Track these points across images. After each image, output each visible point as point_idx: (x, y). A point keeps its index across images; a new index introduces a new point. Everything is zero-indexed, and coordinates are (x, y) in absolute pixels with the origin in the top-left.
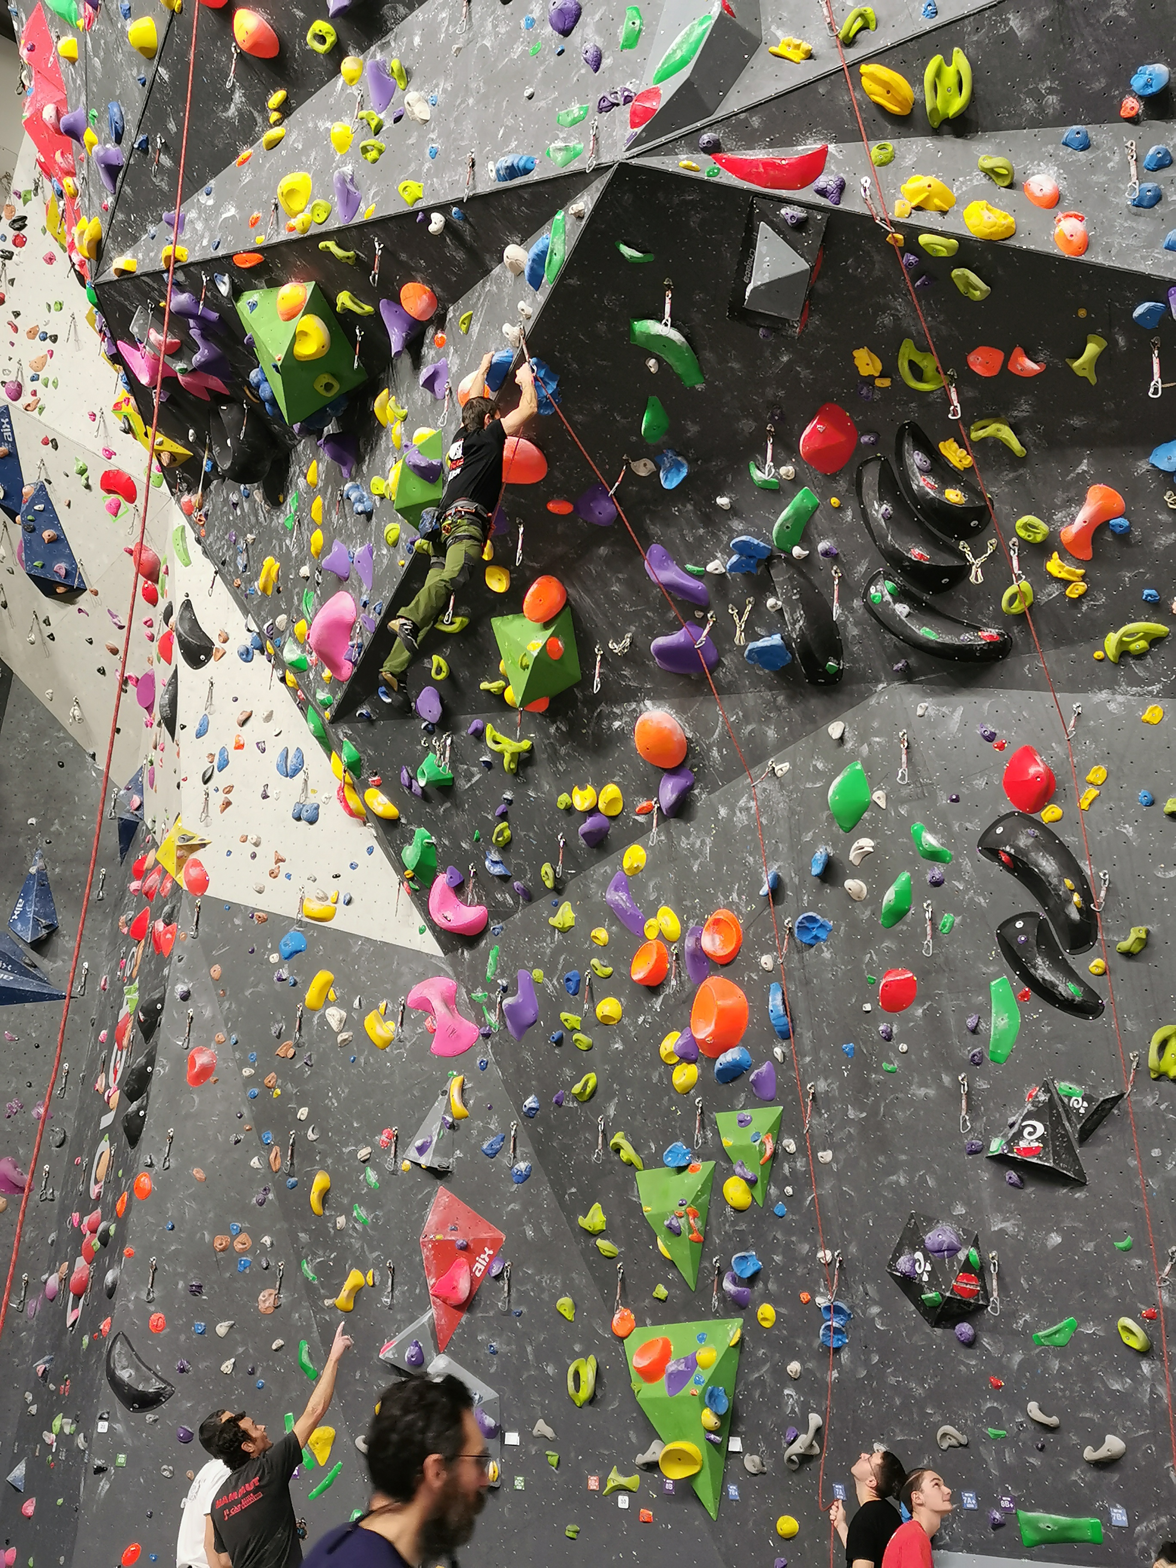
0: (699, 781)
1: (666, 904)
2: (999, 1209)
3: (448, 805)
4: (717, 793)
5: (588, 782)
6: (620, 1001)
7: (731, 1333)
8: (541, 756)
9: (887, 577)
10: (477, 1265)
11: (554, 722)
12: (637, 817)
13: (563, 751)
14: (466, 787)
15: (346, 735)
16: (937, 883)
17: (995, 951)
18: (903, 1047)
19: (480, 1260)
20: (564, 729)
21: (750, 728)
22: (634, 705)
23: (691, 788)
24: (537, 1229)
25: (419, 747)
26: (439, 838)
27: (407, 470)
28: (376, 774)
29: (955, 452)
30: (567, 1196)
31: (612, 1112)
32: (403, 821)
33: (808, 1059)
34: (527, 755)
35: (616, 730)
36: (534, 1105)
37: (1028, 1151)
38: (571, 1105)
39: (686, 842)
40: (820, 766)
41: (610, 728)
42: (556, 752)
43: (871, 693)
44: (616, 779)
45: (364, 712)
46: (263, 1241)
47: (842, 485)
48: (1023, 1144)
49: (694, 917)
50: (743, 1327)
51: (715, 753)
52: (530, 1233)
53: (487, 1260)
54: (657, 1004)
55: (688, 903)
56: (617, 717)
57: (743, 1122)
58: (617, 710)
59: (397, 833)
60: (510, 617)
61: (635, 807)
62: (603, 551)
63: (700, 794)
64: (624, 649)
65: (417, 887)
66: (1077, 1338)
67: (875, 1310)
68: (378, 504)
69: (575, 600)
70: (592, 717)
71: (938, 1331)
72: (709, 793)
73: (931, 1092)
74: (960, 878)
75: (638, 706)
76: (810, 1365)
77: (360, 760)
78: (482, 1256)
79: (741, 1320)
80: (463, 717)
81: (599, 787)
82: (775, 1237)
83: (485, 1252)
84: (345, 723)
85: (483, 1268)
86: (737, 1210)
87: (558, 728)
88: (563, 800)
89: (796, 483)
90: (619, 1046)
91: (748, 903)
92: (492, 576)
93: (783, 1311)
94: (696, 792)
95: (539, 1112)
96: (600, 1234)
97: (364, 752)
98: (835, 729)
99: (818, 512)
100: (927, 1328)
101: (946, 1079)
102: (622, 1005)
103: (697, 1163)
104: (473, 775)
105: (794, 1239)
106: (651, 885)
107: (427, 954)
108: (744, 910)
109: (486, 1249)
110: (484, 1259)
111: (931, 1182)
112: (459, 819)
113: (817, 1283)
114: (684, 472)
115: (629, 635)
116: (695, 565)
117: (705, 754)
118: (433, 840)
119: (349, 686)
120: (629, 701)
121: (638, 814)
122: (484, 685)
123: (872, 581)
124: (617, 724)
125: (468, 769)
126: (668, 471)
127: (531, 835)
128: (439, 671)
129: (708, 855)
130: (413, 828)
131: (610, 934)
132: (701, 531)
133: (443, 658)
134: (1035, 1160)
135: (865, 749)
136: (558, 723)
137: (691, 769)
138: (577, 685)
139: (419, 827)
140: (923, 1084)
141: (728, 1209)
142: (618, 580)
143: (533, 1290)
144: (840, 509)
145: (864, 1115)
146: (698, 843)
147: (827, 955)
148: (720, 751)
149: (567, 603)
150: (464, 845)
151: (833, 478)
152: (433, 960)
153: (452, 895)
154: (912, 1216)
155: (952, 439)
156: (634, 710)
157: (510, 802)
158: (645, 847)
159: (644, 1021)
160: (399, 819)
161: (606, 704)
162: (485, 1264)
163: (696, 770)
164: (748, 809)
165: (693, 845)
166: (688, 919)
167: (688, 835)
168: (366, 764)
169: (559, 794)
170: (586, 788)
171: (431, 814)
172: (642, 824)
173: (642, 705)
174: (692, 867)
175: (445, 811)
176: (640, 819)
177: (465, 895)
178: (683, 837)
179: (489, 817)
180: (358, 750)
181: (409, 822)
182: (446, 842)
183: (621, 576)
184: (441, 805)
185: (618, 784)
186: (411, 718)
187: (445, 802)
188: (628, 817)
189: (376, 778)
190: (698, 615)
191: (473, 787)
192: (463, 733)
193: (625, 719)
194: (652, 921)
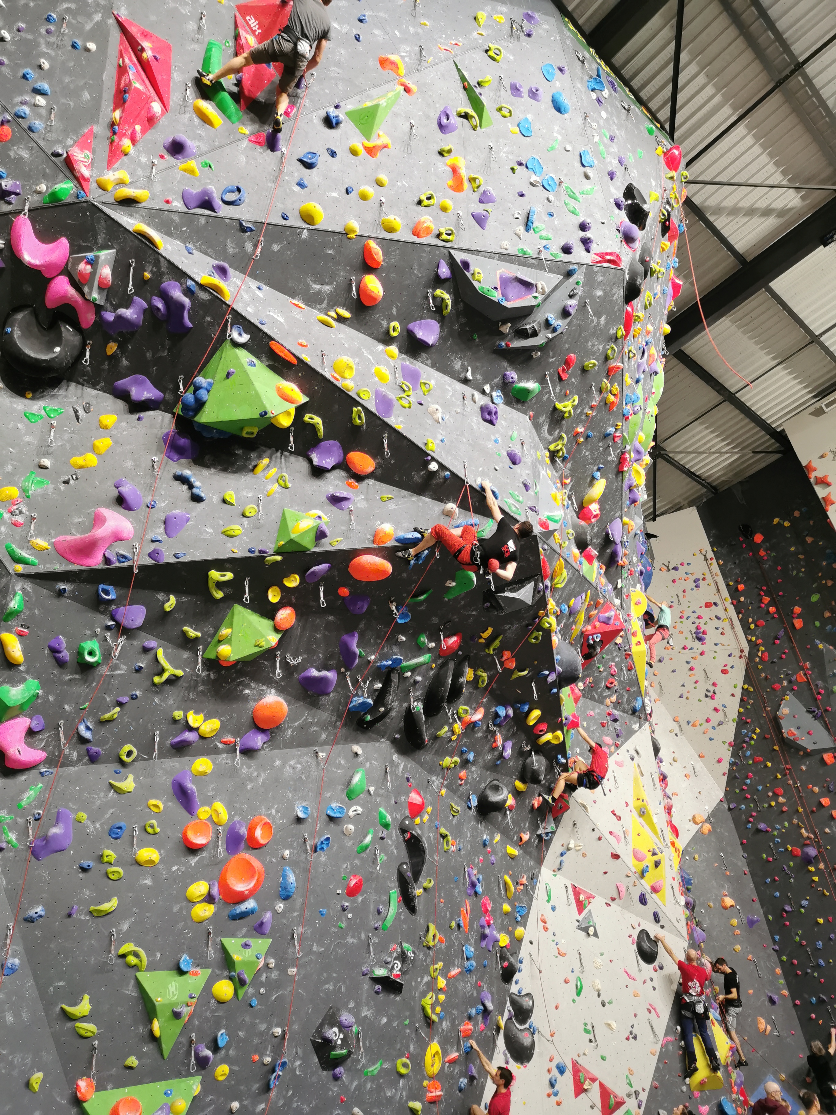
0: (270, 741)
1: (221, 801)
2: (368, 1005)
3: (77, 677)
4: (276, 751)
5: (203, 711)
6: (160, 852)
7: (195, 1087)
8: (183, 683)
9: (424, 702)
11: (208, 670)
12: (218, 744)
13: (201, 688)
14: (106, 673)
15: (23, 590)
16: (382, 838)
17: (395, 877)
18: (350, 916)
20: (212, 678)
21: (315, 729)
22: (264, 688)
23: (265, 743)
24: (17, 1015)
25: (89, 632)
26: (47, 694)
27: (315, 529)
28: (28, 628)
29: (471, 674)
30: (51, 989)
31: (125, 927)
32: (22, 668)
33: (296, 914)
34: (177, 679)
35: (245, 694)
36: (42, 913)
37: (397, 976)
38: (83, 917)
39: (246, 770)
40: (343, 762)
41: (241, 691)
42: (196, 686)
43: (378, 741)
44: (223, 719)
45: (65, 588)
47: (440, 661)
48: (395, 972)
49: (240, 815)
50: (202, 1083)
51: (289, 732)
52: (10, 1018)
54: (193, 861)
55: (237, 805)
56: (248, 686)
57: (246, 946)
58: (253, 685)
59: (7, 673)
60: (249, 611)
61: (222, 737)
62: (331, 618)
64: (296, 662)
67: (298, 1063)
68: (215, 501)
69: (293, 627)
71: (325, 1073)
72: (271, 749)
73: (355, 941)
74: (391, 839)
75: (267, 690)
76: (246, 1103)
77: (21, 612)
79: (200, 1078)
80: (147, 636)
81: (207, 718)
82: (243, 1020)
84: (31, 582)
86: (220, 1002)
87: (209, 675)
88: (178, 714)
89: (429, 650)
90: (148, 882)
91: (280, 818)
92: (273, 592)
93: (236, 1068)
94: (266, 747)
95: (42, 919)
96: (83, 1019)
97: (30, 609)
98: (357, 748)
99: (426, 666)
100: (320, 1071)
101: (363, 936)
102: (160, 855)
103: (199, 970)
104: (118, 669)
105: (257, 1021)
106: (212, 786)
108: (277, 821)
111: (343, 989)
112: (80, 689)
113: (266, 1049)
114: (407, 620)
115: (302, 659)
116: (364, 651)
117: (284, 731)
118: (41, 692)
120: (263, 684)
121: (221, 743)
122: (186, 628)
123: (419, 700)
124: (247, 691)
125: (118, 664)
126: (401, 614)
127: (134, 723)
129: (260, 783)
130: (27, 677)
131: (165, 807)
132: (380, 641)
133: (179, 601)
134: (399, 980)
135: (368, 764)
137: (273, 735)
139: (35, 678)
140: (353, 937)
141: (213, 1001)
142: (324, 634)
143: (5, 1068)
144: (432, 669)
145: (323, 949)
146: (255, 774)
147: (323, 859)
148: (293, 732)
149: (290, 629)
150: (66, 707)
151: (440, 658)
153: (23, 734)
154: (331, 1008)
156: (262, 690)
157: (134, 697)
158: (214, 763)
159: (178, 869)
160: (20, 665)
163: (275, 736)
164: (294, 768)
165: (251, 773)
166: (235, 815)
167: (249, 767)
168: (23, 617)
169: (178, 709)
170: (199, 714)
171: (55, 676)
172: (219, 748)
173: (269, 690)
174: (246, 786)
175: (70, 680)
176: (220, 745)
177: (35, 739)
178: (245, 767)
179: (108, 699)
180: (25, 605)
181: (27, 672)
182: (51, 698)
183: (326, 633)
184: (71, 674)
185: (221, 721)
186: (102, 613)
187: (76, 673)
188: (213, 741)
189: (26, 630)
190: (343, 670)
191: (112, 676)
192: (135, 643)
193: (254, 692)
194: (207, 808)
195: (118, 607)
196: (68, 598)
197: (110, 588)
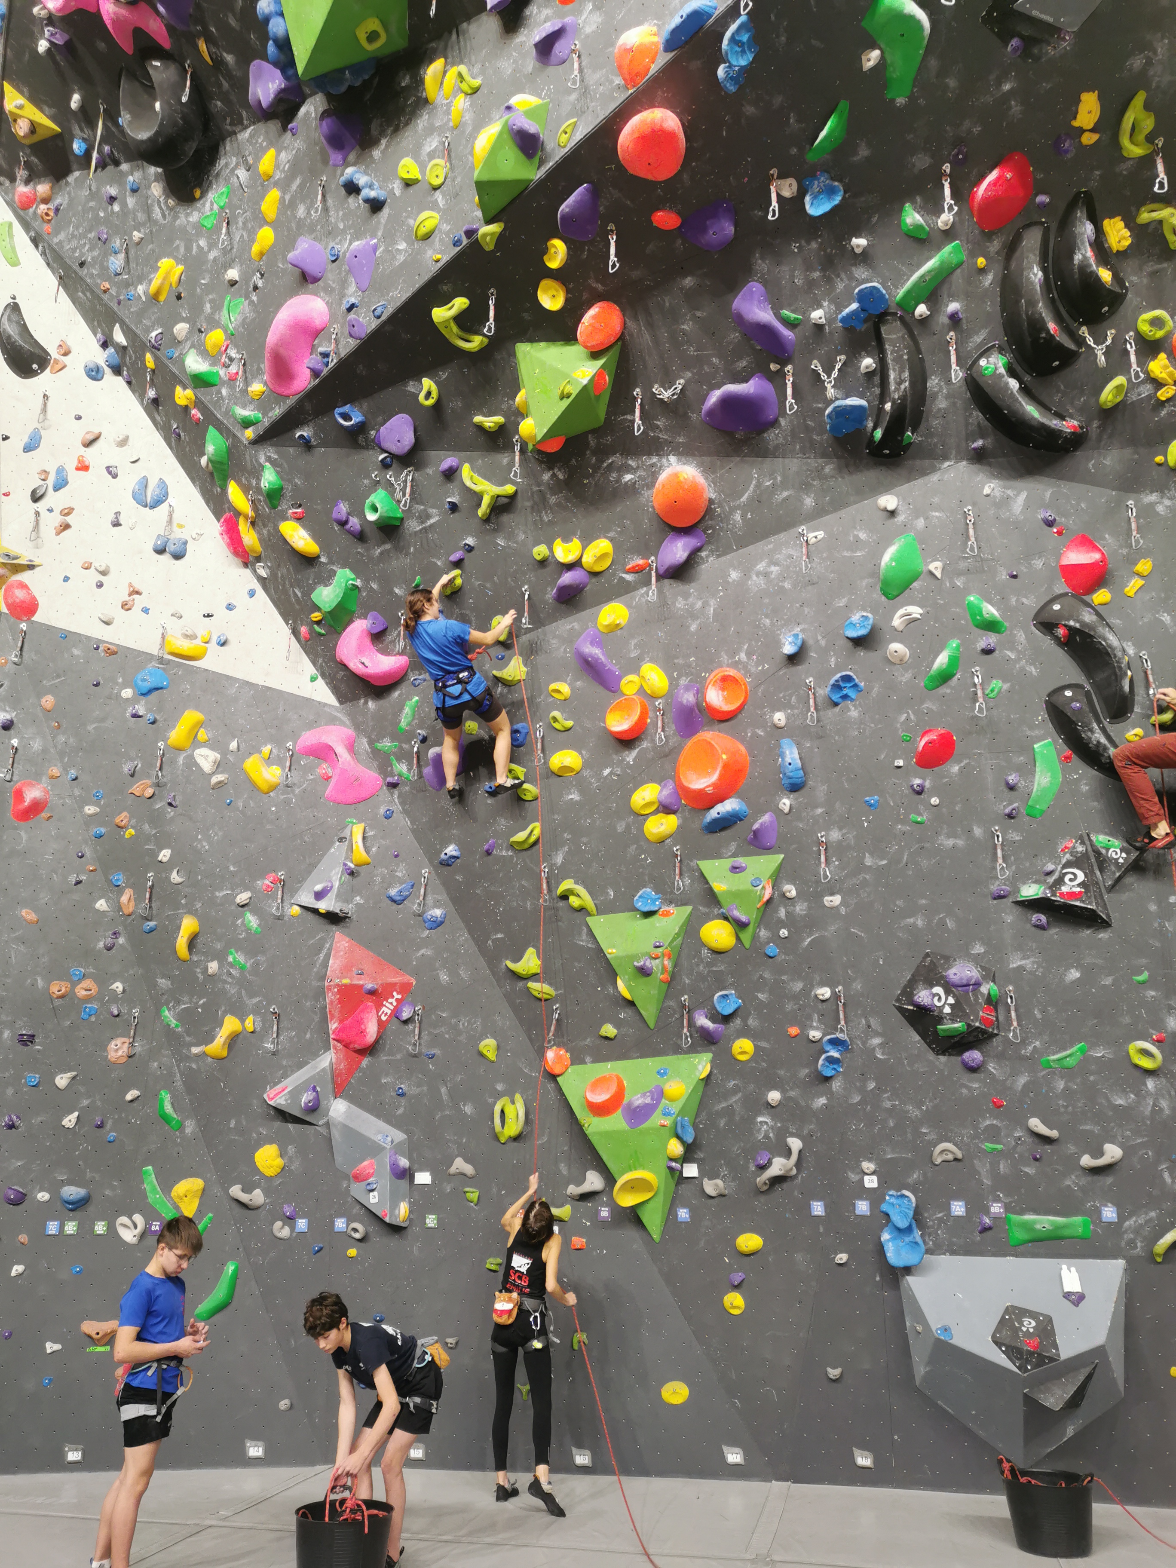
0: (709, 543)
1: (652, 661)
2: (1019, 948)
3: (388, 546)
4: (728, 557)
5: (574, 535)
6: (580, 753)
7: (700, 1067)
8: (523, 503)
9: (1001, 350)
10: (384, 1009)
11: (550, 468)
12: (624, 576)
13: (553, 500)
14: (418, 529)
15: (269, 459)
16: (988, 652)
17: (1042, 716)
18: (935, 801)
19: (387, 1005)
20: (561, 477)
21: (785, 494)
22: (654, 459)
23: (699, 549)
24: (453, 973)
25: (366, 481)
26: (366, 581)
27: (506, 136)
28: (300, 506)
29: (1119, 231)
30: (490, 942)
31: (559, 859)
32: (323, 559)
33: (819, 811)
34: (506, 500)
35: (626, 483)
36: (454, 853)
37: (1072, 895)
38: (504, 853)
39: (683, 602)
40: (863, 536)
41: (618, 480)
42: (544, 500)
43: (934, 470)
44: (611, 534)
45: (305, 434)
46: (114, 986)
47: (995, 245)
48: (1065, 889)
49: (687, 675)
50: (713, 1062)
51: (737, 517)
52: (444, 977)
53: (395, 1004)
54: (631, 757)
55: (680, 661)
56: (629, 469)
57: (735, 869)
58: (632, 463)
59: (312, 572)
60: (543, 344)
61: (625, 564)
62: (688, 282)
63: (708, 556)
64: (673, 395)
65: (323, 632)
66: (1086, 1060)
67: (876, 1041)
68: (397, 192)
69: (631, 335)
70: (600, 467)
71: (943, 1059)
72: (719, 556)
73: (960, 843)
74: (1012, 649)
75: (659, 461)
76: (792, 1094)
77: (282, 488)
78: (390, 1000)
79: (710, 1056)
80: (433, 453)
81: (586, 541)
82: (761, 977)
83: (393, 997)
84: (271, 445)
85: (389, 1012)
86: (717, 952)
87: (554, 475)
88: (540, 551)
89: (949, 234)
90: (575, 796)
91: (758, 663)
92: (545, 291)
93: (764, 1044)
94: (703, 554)
95: (459, 861)
96: (534, 977)
97: (289, 481)
98: (889, 501)
99: (959, 271)
100: (931, 1056)
101: (978, 831)
102: (582, 757)
103: (672, 909)
104: (429, 517)
105: (784, 978)
106: (633, 642)
107: (319, 703)
108: (753, 670)
109: (395, 994)
110: (391, 1003)
111: (950, 924)
112: (400, 562)
113: (810, 1018)
114: (837, 199)
115: (682, 381)
116: (793, 312)
117: (726, 518)
118: (358, 583)
119: (301, 402)
120: (649, 454)
121: (629, 572)
122: (478, 419)
123: (985, 353)
124: (628, 477)
125: (425, 510)
126: (815, 197)
127: (488, 585)
128: (428, 395)
129: (711, 616)
130: (334, 568)
131: (572, 690)
132: (816, 274)
133: (435, 383)
134: (1078, 903)
135: (921, 523)
136: (556, 470)
137: (705, 531)
138: (594, 431)
139: (343, 566)
140: (953, 835)
141: (705, 952)
142: (694, 318)
143: (448, 1033)
144: (982, 271)
145: (884, 862)
146: (699, 604)
147: (854, 713)
148: (743, 516)
149: (621, 338)
150: (397, 591)
151: (989, 236)
152: (326, 709)
153: (367, 641)
154: (927, 955)
155: (1119, 218)
156: (653, 465)
157: (470, 549)
158: (628, 606)
159: (611, 773)
160: (318, 557)
161: (621, 455)
162: (392, 1008)
163: (710, 532)
164: (766, 575)
165: (692, 606)
166: (680, 676)
167: (686, 596)
168: (289, 494)
169: (537, 543)
170: (571, 541)
171: (362, 555)
172: (629, 582)
173: (664, 460)
174: (689, 627)
175: (381, 553)
176: (629, 577)
177: (385, 643)
178: (680, 599)
179: (439, 563)
180: (282, 478)
181: (331, 562)
182: (375, 586)
183: (698, 314)
184: (379, 546)
185: (611, 540)
186: (366, 448)
187: (384, 543)
188: (614, 575)
189: (299, 510)
190: (773, 367)
191: (425, 529)
192: (430, 471)
193: (641, 473)
194: (632, 677)
195: (378, 431)
196: (318, 446)
197: (347, 408)
